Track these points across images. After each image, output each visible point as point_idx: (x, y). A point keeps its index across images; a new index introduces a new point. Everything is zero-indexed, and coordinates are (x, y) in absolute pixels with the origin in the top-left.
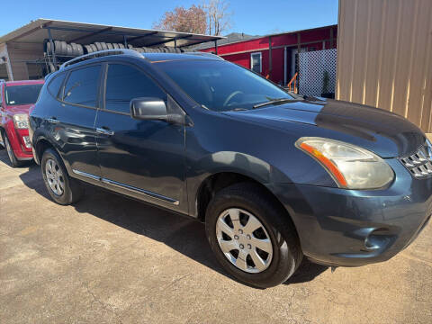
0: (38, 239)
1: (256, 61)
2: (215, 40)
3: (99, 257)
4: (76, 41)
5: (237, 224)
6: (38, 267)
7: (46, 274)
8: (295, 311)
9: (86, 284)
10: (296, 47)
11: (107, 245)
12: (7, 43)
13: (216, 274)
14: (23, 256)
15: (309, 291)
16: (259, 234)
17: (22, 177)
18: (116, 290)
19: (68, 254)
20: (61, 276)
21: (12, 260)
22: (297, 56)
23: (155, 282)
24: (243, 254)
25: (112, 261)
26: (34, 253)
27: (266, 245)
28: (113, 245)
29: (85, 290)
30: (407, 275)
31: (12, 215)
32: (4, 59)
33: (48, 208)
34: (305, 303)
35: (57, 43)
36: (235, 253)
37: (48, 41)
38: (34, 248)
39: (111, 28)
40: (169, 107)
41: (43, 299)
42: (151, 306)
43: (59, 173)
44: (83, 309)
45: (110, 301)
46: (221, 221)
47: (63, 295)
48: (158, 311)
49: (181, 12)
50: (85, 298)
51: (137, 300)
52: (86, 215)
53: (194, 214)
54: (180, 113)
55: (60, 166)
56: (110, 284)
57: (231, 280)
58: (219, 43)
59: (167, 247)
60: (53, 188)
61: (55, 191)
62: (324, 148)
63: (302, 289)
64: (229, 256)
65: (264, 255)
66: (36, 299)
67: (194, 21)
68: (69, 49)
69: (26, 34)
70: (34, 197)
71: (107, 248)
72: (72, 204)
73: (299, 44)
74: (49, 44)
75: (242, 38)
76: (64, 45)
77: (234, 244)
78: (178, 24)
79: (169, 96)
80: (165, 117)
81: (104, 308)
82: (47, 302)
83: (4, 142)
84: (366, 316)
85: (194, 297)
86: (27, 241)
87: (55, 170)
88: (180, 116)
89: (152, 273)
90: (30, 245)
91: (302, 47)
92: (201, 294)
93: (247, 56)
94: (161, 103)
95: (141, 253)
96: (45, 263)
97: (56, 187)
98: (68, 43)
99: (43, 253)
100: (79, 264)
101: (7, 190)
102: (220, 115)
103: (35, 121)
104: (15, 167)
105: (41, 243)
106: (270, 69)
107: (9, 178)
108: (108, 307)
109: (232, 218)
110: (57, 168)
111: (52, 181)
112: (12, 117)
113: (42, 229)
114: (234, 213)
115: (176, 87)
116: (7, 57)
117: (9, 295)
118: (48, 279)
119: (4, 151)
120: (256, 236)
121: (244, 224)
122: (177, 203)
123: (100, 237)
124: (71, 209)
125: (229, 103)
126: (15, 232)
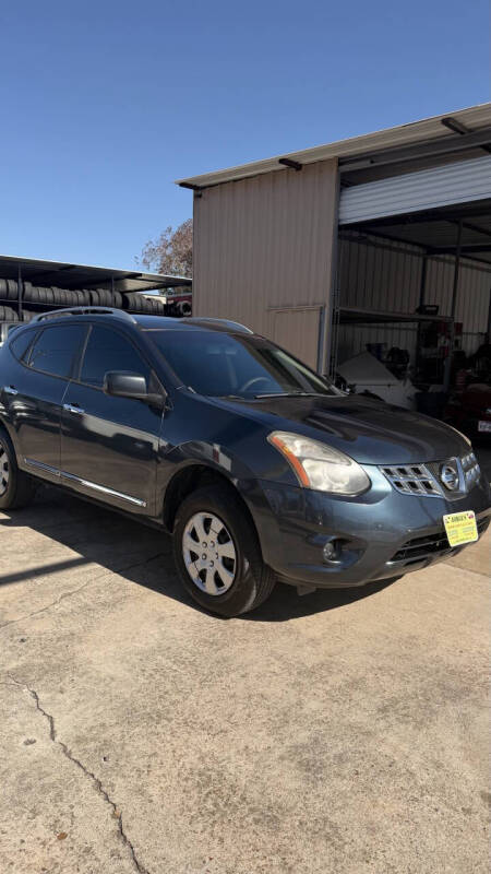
40: (151, 384)
54: (161, 393)
62: (295, 445)
79: (153, 372)
80: (144, 396)
88: (160, 397)
94: (142, 380)
102: (209, 402)
115: (165, 365)
122: (144, 505)
125: (248, 389)
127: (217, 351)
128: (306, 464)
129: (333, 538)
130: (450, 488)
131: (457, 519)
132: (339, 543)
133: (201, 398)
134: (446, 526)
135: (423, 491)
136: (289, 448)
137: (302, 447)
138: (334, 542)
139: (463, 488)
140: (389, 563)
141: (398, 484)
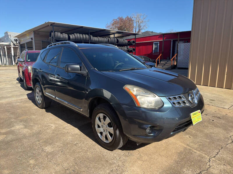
0: (26, 121)
1: (156, 46)
2: (135, 34)
3: (48, 131)
4: (65, 32)
5: (102, 120)
6: (22, 132)
7: (25, 135)
8: (120, 161)
9: (39, 141)
10: (177, 40)
11: (53, 126)
12: (34, 32)
13: (94, 143)
14: (18, 127)
15: (131, 154)
16: (110, 125)
17: (28, 95)
18: (50, 144)
19: (36, 128)
20: (30, 137)
21: (13, 128)
22: (178, 45)
23: (67, 143)
24: (104, 134)
25: (53, 133)
26: (23, 126)
27: (111, 130)
28: (56, 127)
29: (37, 143)
30: (179, 153)
31: (18, 111)
32: (32, 39)
33: (34, 109)
34: (126, 158)
35: (56, 33)
36: (101, 133)
37: (52, 32)
38: (24, 125)
39: (82, 27)
40: (82, 68)
41: (20, 144)
42: (62, 152)
43: (40, 94)
44: (35, 150)
45: (46, 148)
46: (97, 119)
47: (29, 144)
48: (64, 154)
49: (121, 19)
50: (37, 146)
51: (57, 149)
52: (50, 114)
53: (88, 115)
55: (41, 91)
56: (48, 142)
57: (99, 146)
58: (137, 36)
59: (78, 130)
60: (38, 100)
61: (38, 102)
63: (129, 153)
64: (99, 135)
65: (111, 135)
66: (18, 144)
67: (127, 24)
68: (62, 36)
69: (43, 28)
70: (31, 104)
71: (53, 128)
72: (45, 108)
73: (179, 39)
74: (52, 33)
75: (151, 34)
76: (59, 34)
77: (101, 130)
78: (118, 25)
79: (82, 63)
80: (80, 72)
81: (43, 150)
82: (21, 145)
83: (23, 78)
84: (150, 166)
85: (81, 150)
86: (21, 122)
87: (39, 92)
88: (85, 72)
89: (68, 139)
90: (22, 123)
91: (180, 40)
92: (84, 150)
93: (151, 44)
94: (78, 66)
95: (66, 131)
96: (26, 131)
97: (39, 100)
98: (61, 33)
99: (26, 127)
100: (39, 133)
101: (20, 100)
103: (34, 70)
104: (26, 90)
105: (26, 123)
106: (163, 51)
107: (22, 95)
108: (45, 150)
109: (101, 118)
110: (40, 91)
111: (38, 97)
112: (27, 67)
113: (29, 117)
114: (101, 115)
116: (33, 38)
117: (7, 141)
118: (25, 137)
119: (23, 82)
120: (109, 126)
121: (105, 120)
122: (82, 110)
123: (52, 123)
124: (44, 110)
126: (17, 118)
127: (106, 55)
128: (138, 97)
129: (150, 126)
130: (192, 102)
131: (195, 114)
132: (152, 128)
133: (99, 72)
134: (192, 117)
135: (182, 105)
136: (132, 91)
137: (137, 91)
138: (150, 127)
139: (196, 102)
140: (172, 133)
141: (174, 103)
